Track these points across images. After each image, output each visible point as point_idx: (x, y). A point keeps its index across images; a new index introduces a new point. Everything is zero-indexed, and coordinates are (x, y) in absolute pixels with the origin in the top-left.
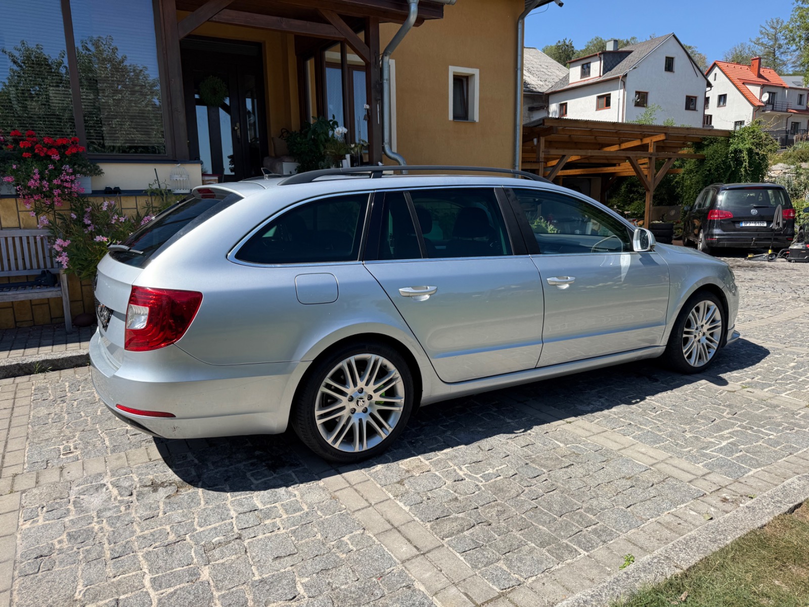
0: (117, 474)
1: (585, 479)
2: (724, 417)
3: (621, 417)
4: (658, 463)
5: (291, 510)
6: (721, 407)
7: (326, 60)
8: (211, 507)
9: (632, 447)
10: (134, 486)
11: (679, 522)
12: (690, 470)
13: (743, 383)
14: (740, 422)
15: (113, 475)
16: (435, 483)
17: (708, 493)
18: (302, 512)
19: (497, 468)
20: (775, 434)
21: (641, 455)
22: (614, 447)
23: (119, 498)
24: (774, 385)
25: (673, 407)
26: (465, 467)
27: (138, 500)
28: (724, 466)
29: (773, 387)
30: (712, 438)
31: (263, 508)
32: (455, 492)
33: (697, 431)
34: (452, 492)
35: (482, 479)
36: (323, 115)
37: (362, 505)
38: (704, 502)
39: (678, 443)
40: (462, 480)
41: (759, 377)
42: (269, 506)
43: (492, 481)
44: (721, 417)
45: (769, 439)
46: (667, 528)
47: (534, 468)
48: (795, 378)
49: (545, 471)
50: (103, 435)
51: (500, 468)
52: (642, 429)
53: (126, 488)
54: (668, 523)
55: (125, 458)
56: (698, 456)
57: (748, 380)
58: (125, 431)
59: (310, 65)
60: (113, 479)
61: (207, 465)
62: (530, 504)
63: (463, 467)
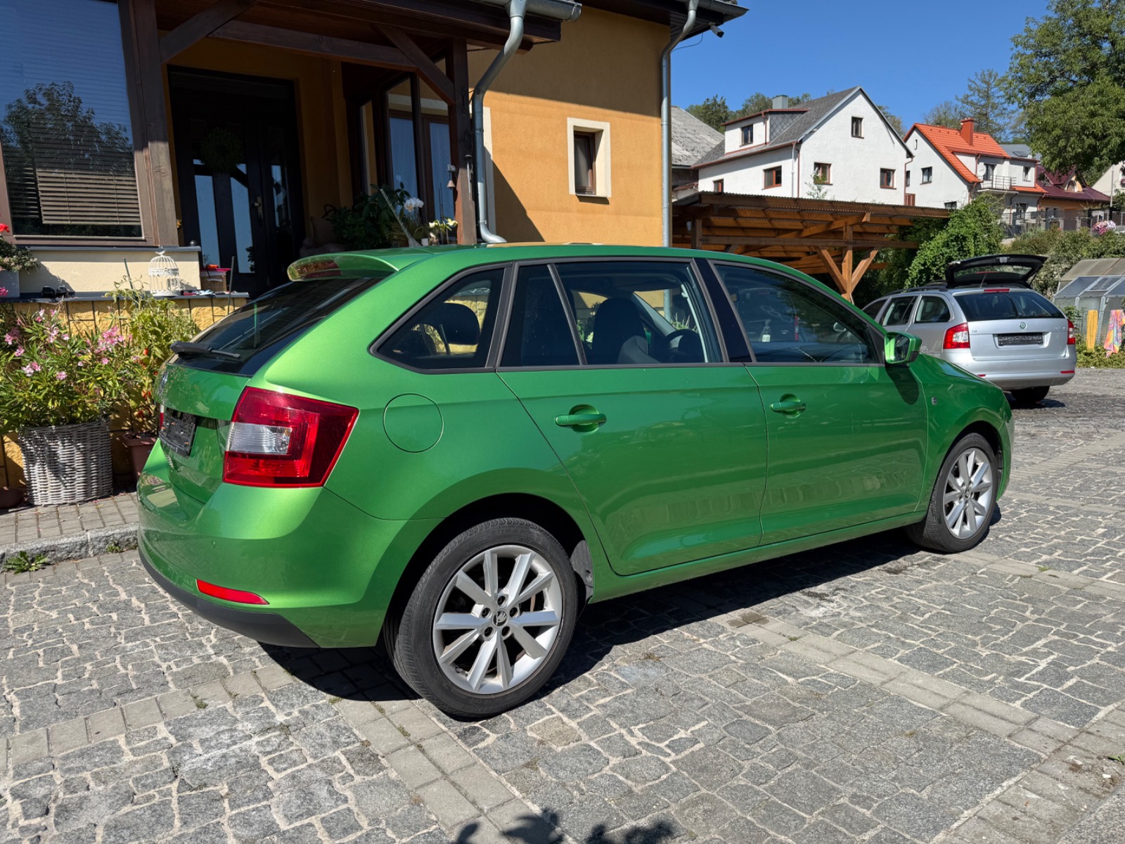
0: (25, 772)
1: (839, 741)
2: (1027, 619)
3: (872, 626)
4: (948, 705)
5: (339, 830)
6: (1018, 602)
7: (391, 107)
8: (192, 830)
9: (902, 677)
10: (53, 797)
11: (1014, 815)
12: (1003, 713)
13: (1038, 563)
14: (1055, 625)
15: (18, 775)
16: (590, 764)
17: (1043, 756)
18: (359, 834)
19: (693, 729)
20: (1115, 645)
21: (919, 690)
22: (875, 679)
23: (22, 822)
24: (1085, 564)
25: (947, 606)
26: (639, 729)
27: (57, 824)
28: (1054, 704)
29: (1085, 568)
30: (1021, 655)
31: (289, 828)
32: (627, 778)
33: (994, 645)
34: (621, 778)
35: (668, 751)
36: (387, 183)
37: (467, 812)
38: (1042, 772)
39: (971, 667)
40: (637, 754)
41: (1060, 552)
42: (298, 824)
43: (687, 752)
44: (1023, 619)
45: (1108, 652)
46: (997, 828)
47: (752, 724)
48: (1112, 551)
49: (770, 727)
50: (10, 697)
51: (697, 727)
52: (910, 645)
53: (39, 801)
54: (996, 818)
55: (45, 738)
56: (1009, 687)
57: (1045, 557)
58: (52, 688)
59: (366, 112)
60: (18, 782)
61: (191, 746)
62: (757, 793)
63: (635, 729)
